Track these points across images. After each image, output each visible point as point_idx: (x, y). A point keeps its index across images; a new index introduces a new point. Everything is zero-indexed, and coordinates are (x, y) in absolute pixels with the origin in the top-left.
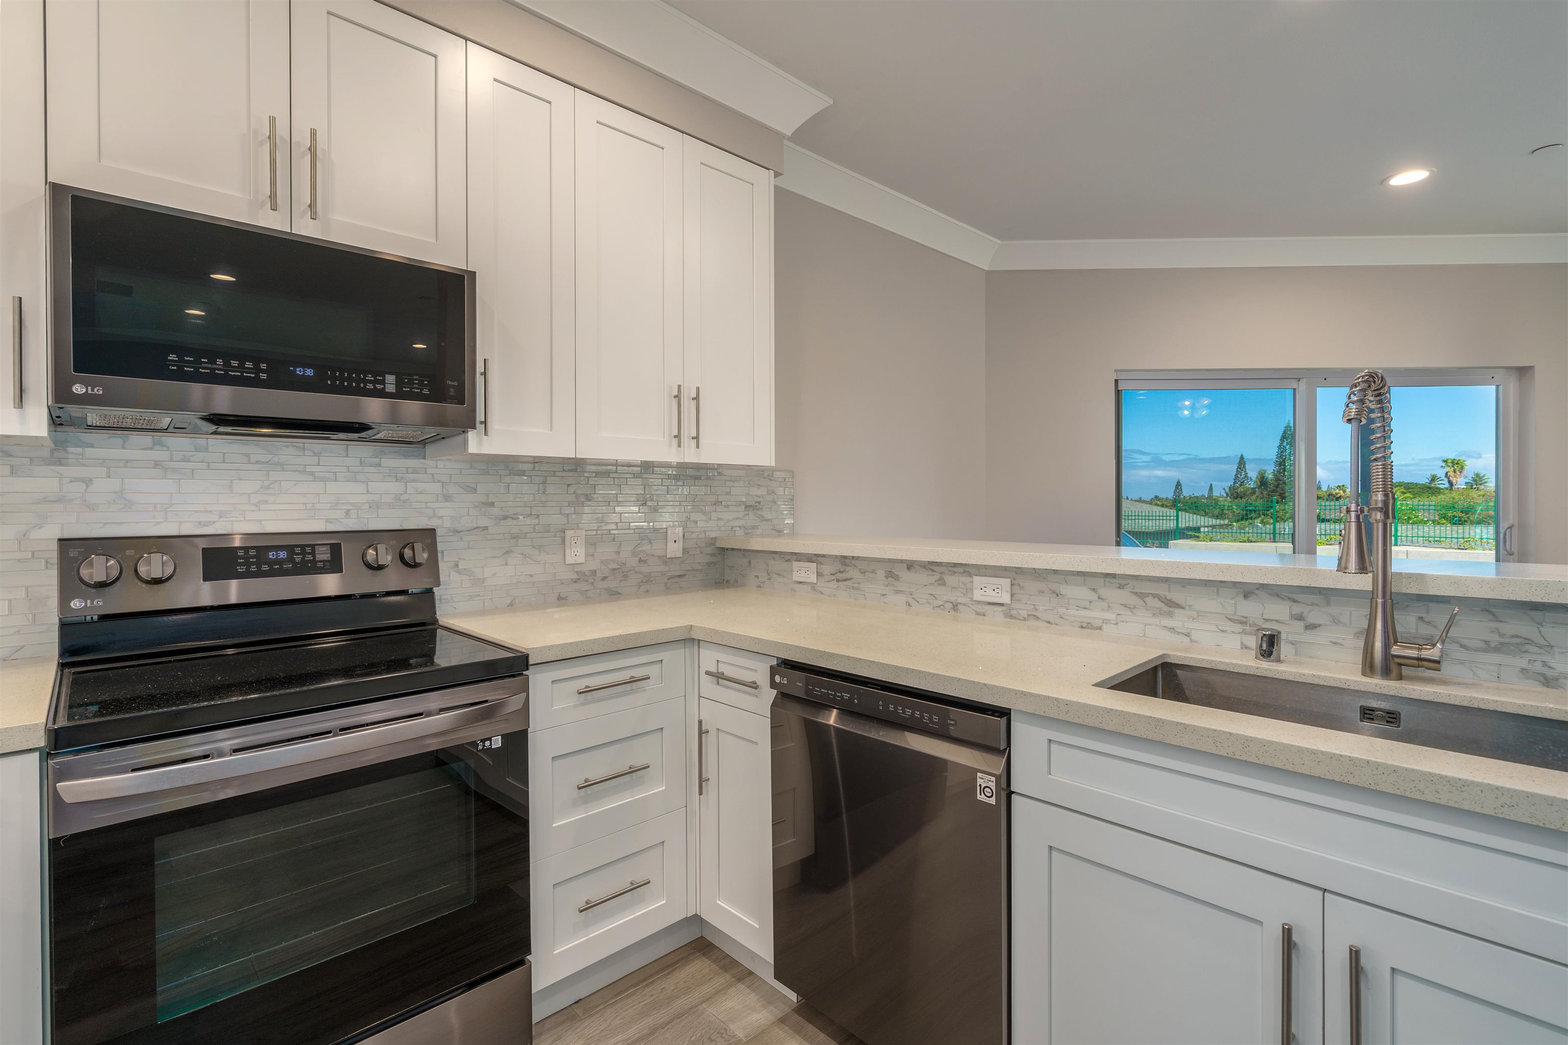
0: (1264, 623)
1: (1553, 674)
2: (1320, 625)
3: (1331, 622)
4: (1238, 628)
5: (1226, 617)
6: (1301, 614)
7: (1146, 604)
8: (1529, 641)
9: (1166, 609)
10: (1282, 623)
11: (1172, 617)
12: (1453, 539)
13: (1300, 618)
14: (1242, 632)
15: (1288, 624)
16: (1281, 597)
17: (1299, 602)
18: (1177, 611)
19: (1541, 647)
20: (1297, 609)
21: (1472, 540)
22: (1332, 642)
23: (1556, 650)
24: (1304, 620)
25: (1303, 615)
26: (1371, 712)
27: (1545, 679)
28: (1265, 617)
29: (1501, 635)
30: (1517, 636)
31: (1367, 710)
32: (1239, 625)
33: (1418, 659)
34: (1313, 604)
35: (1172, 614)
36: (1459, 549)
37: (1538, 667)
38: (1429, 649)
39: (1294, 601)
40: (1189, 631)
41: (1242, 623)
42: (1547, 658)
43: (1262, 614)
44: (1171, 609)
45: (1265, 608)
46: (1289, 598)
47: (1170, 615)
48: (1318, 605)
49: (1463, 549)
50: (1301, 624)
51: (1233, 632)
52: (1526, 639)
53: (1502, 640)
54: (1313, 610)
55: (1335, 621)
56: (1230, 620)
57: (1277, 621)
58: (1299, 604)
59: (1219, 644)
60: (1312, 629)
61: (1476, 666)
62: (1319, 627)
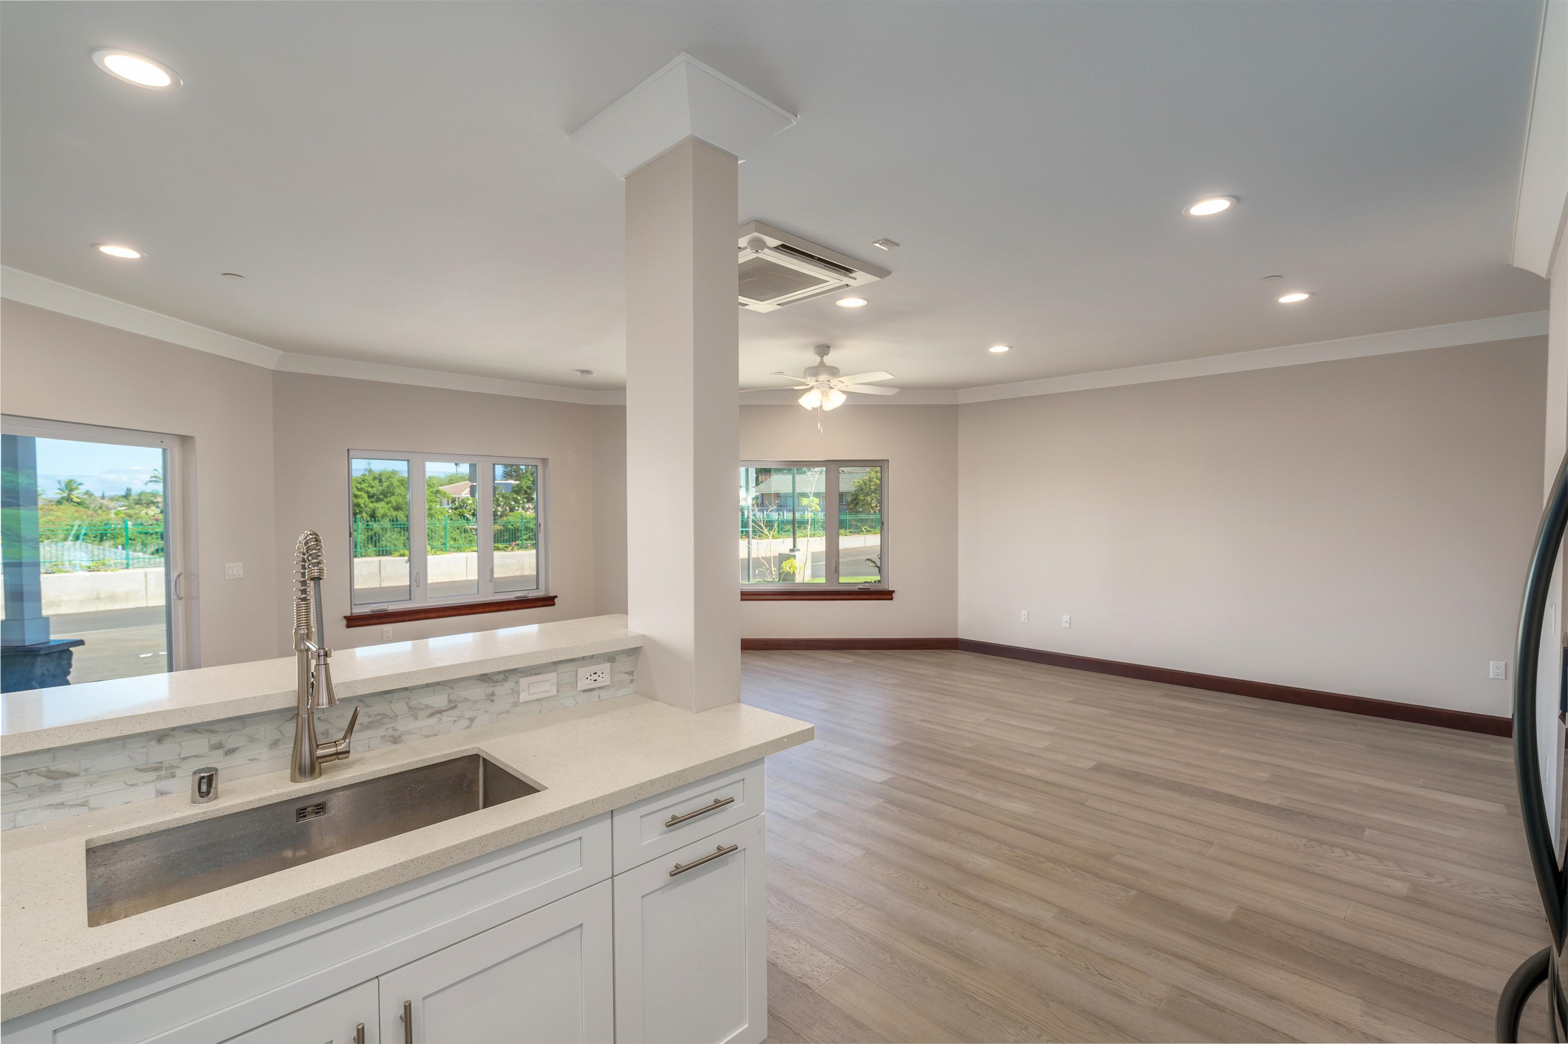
0: (182, 762)
1: (398, 734)
2: (238, 748)
3: (248, 742)
4: (152, 775)
5: (136, 769)
6: (220, 743)
7: (17, 787)
8: (385, 715)
9: (51, 783)
10: (201, 757)
11: (60, 790)
12: (46, 563)
13: (218, 746)
14: (157, 779)
15: (206, 756)
16: (199, 732)
17: (217, 732)
18: (66, 782)
19: (391, 718)
20: (215, 739)
21: (60, 563)
22: (249, 760)
23: (399, 717)
24: (223, 747)
25: (221, 743)
26: (303, 811)
27: (394, 739)
28: (182, 756)
29: (370, 716)
30: (378, 714)
31: (301, 810)
32: (153, 773)
33: (337, 754)
34: (231, 731)
35: (60, 787)
36: (47, 573)
37: (390, 732)
38: (343, 743)
39: (212, 732)
40: (86, 799)
41: (155, 769)
42: (394, 725)
43: (179, 754)
44: (58, 782)
45: (182, 747)
46: (207, 731)
47: (58, 788)
48: (235, 730)
49: (50, 573)
50: (221, 752)
51: (146, 783)
52: (383, 715)
53: (370, 720)
54: (231, 736)
55: (252, 739)
56: (141, 770)
57: (195, 756)
58: (218, 733)
59: (127, 801)
60: (232, 753)
61: (356, 744)
62: (237, 749)
